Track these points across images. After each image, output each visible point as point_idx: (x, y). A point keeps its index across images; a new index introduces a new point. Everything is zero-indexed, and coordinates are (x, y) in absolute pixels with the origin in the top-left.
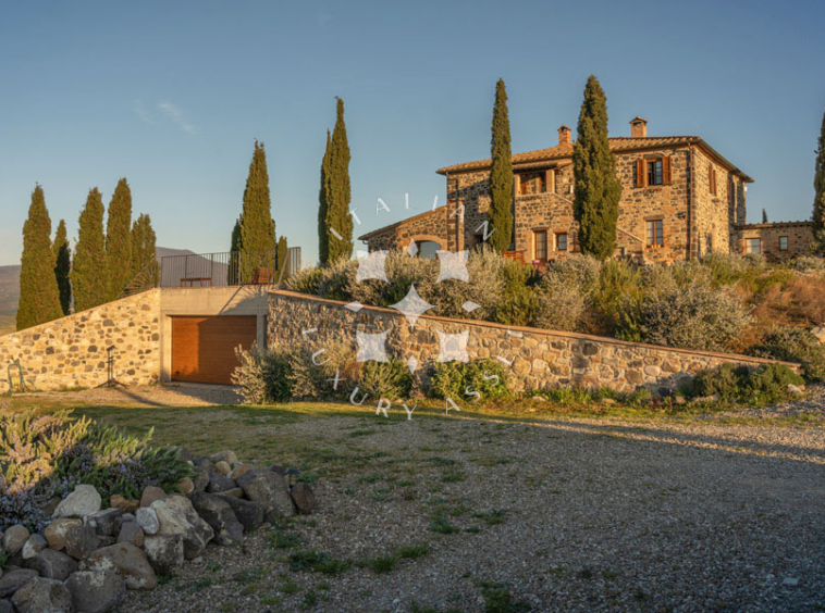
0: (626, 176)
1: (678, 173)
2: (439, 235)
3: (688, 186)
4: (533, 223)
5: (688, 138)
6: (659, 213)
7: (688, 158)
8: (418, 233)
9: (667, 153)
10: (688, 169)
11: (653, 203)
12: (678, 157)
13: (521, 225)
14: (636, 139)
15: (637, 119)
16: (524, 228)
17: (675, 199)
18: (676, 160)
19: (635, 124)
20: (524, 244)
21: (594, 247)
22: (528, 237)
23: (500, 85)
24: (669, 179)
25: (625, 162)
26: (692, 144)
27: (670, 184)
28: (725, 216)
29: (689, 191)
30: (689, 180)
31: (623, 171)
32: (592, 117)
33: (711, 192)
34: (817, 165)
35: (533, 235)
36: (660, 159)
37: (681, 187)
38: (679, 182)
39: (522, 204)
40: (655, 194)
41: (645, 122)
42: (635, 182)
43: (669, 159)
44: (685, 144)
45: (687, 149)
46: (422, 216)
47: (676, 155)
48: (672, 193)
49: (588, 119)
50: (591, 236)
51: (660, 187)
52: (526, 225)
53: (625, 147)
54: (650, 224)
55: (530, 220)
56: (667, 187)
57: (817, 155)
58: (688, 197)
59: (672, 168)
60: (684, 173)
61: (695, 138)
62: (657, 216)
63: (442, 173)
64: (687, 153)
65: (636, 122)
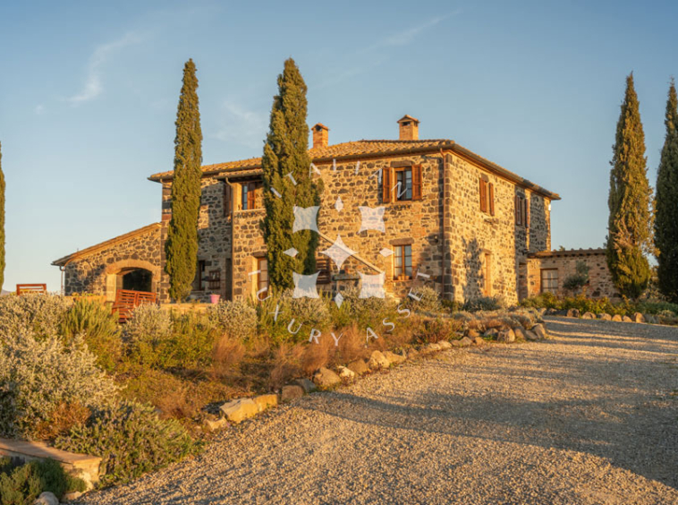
0: (371, 189)
1: (430, 186)
2: (151, 261)
3: (440, 202)
4: (254, 247)
5: (441, 142)
6: (407, 236)
7: (441, 167)
8: (126, 257)
9: (418, 160)
10: (441, 182)
11: (400, 223)
12: (429, 165)
13: (240, 249)
14: (405, 142)
15: (406, 117)
16: (243, 252)
17: (426, 218)
18: (428, 169)
19: (405, 124)
20: (243, 274)
21: (281, 278)
22: (248, 265)
23: (189, 68)
24: (420, 194)
25: (370, 171)
26: (445, 149)
27: (421, 200)
28: (510, 241)
29: (441, 209)
30: (441, 195)
31: (367, 182)
32: (284, 110)
33: (483, 210)
34: (612, 179)
35: (255, 262)
36: (409, 168)
37: (433, 203)
38: (430, 197)
39: (242, 221)
40: (404, 212)
41: (416, 123)
42: (381, 195)
43: (419, 167)
44: (436, 150)
45: (439, 155)
46: (130, 234)
47: (428, 164)
48: (423, 211)
49: (280, 113)
50: (277, 265)
51: (409, 203)
52: (246, 250)
53: (368, 152)
54: (398, 249)
55: (251, 243)
56: (417, 203)
57: (612, 167)
58: (441, 216)
59: (423, 179)
60: (436, 185)
61: (448, 142)
62: (406, 240)
63: (155, 179)
64: (440, 160)
65: (405, 122)
